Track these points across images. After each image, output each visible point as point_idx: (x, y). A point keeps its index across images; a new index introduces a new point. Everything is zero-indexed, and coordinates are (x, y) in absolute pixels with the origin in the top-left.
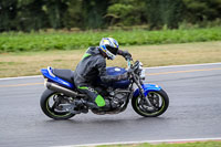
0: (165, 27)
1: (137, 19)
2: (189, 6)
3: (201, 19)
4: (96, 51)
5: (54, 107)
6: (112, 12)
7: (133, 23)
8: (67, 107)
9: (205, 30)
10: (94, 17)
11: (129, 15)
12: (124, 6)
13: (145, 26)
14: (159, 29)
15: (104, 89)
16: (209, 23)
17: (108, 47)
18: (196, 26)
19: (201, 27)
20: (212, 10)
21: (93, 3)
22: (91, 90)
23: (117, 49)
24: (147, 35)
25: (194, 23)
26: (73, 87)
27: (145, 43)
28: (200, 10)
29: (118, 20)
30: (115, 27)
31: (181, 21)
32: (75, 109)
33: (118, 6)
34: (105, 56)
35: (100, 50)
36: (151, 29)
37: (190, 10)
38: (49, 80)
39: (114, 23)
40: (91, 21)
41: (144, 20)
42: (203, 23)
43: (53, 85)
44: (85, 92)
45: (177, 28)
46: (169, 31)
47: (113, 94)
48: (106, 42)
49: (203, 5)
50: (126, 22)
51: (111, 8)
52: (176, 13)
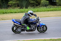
0: (24, 8)
1: (16, 5)
2: (31, 2)
3: (34, 6)
4: (27, 14)
5: (15, 30)
6: (10, 4)
7: (15, 7)
8: (19, 30)
9: (35, 9)
10: (4, 5)
11: (14, 4)
12: (13, 2)
13: (18, 8)
14: (22, 8)
15: (29, 25)
16: (36, 7)
17: (30, 13)
18: (33, 8)
19: (34, 8)
20: (37, 3)
21: (4, 1)
22: (26, 25)
23: (33, 14)
24: (19, 10)
25: (32, 7)
26: (21, 24)
27: (19, 12)
28: (34, 3)
29: (11, 6)
30: (10, 8)
31: (29, 6)
32: (21, 30)
33: (11, 2)
34: (29, 16)
35: (28, 14)
36: (20, 8)
37: (31, 3)
38: (14, 22)
39: (10, 7)
40: (3, 6)
41: (18, 6)
42: (34, 7)
43: (15, 24)
44: (24, 26)
45: (27, 8)
46: (25, 9)
47: (32, 26)
48: (30, 12)
49: (34, 2)
50: (13, 6)
51: (9, 3)
52: (27, 4)
